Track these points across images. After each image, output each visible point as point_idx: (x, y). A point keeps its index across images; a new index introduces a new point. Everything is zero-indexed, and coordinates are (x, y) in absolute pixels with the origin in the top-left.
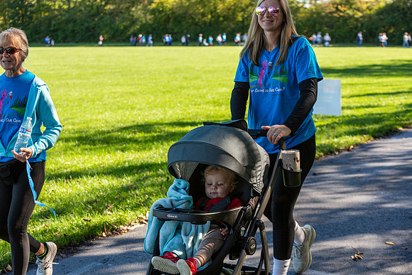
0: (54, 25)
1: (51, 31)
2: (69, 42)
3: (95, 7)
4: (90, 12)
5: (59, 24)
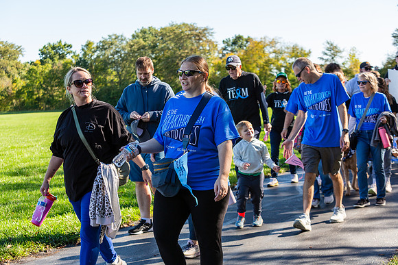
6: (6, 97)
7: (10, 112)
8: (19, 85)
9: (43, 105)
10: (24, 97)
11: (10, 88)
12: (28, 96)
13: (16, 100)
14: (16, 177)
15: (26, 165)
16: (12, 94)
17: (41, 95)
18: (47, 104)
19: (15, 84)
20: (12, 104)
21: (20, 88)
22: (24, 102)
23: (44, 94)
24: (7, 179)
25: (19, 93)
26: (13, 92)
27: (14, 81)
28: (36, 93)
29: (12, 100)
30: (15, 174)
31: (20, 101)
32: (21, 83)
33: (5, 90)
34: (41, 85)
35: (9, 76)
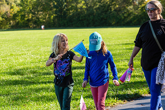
0: (82, 17)
1: (80, 20)
2: (90, 26)
3: (106, 7)
4: (103, 9)
5: (85, 16)
6: (6, 19)
7: (8, 30)
8: (15, 10)
9: (31, 25)
10: (18, 19)
11: (8, 13)
12: (21, 18)
13: (13, 21)
14: (14, 76)
15: (21, 67)
16: (10, 16)
17: (30, 17)
18: (34, 24)
19: (12, 10)
20: (10, 23)
21: (16, 12)
22: (18, 23)
23: (33, 17)
24: (8, 77)
25: (15, 16)
26: (10, 15)
27: (12, 8)
28: (27, 16)
29: (10, 21)
30: (14, 74)
31: (15, 22)
32: (17, 9)
33: (5, 14)
34: (31, 11)
35: (8, 4)
